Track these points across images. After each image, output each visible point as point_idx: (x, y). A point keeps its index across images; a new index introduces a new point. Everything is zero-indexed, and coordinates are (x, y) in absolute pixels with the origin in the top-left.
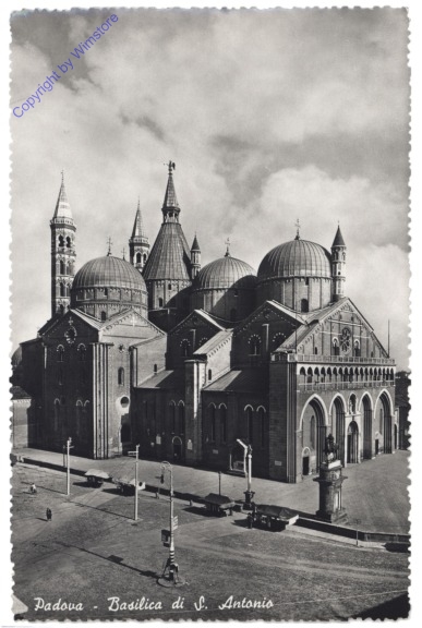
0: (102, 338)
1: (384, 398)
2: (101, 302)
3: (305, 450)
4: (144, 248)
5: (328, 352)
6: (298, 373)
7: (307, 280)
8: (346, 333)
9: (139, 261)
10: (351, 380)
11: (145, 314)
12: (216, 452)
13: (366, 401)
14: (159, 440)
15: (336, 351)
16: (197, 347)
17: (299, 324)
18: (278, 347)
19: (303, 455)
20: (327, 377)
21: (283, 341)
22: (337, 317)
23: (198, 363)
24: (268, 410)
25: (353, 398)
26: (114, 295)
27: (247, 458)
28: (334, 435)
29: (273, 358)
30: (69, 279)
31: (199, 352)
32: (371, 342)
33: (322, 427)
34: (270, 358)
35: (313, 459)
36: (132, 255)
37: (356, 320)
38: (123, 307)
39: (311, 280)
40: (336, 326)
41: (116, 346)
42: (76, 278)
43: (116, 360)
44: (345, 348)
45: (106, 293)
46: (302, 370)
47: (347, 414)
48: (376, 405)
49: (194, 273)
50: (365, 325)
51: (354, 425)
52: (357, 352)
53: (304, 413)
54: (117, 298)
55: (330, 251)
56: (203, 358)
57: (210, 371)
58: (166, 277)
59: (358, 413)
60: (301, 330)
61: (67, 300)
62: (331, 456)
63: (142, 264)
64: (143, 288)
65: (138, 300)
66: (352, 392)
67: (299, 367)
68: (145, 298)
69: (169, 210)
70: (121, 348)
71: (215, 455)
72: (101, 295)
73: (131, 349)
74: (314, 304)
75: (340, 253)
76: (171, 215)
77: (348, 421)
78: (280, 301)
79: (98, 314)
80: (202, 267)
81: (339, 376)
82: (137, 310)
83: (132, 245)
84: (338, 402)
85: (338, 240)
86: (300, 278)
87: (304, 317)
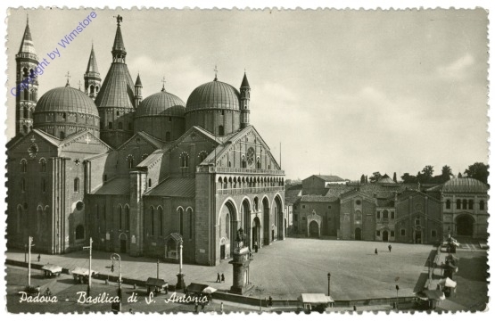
0: (60, 154)
1: (278, 200)
2: (60, 124)
3: (223, 240)
4: (96, 81)
5: (238, 165)
6: (217, 181)
7: (223, 111)
8: (251, 151)
9: (92, 91)
10: (254, 186)
11: (97, 134)
12: (155, 244)
13: (265, 201)
14: (108, 236)
15: (244, 165)
16: (140, 162)
17: (217, 144)
18: (202, 161)
19: (221, 244)
20: (238, 184)
21: (206, 157)
22: (244, 140)
23: (140, 174)
24: (194, 210)
25: (256, 200)
26: (71, 119)
27: (179, 248)
28: (243, 228)
29: (198, 169)
30: (32, 104)
31: (142, 165)
32: (268, 159)
33: (234, 222)
34: (195, 170)
35: (228, 246)
36: (86, 87)
37: (257, 142)
38: (78, 129)
39: (225, 112)
40: (244, 146)
41: (73, 160)
42: (38, 104)
43: (72, 171)
44: (250, 162)
45: (65, 117)
46: (220, 179)
47: (252, 212)
48: (272, 205)
49: (137, 103)
50: (263, 145)
51: (257, 220)
52: (259, 165)
53: (222, 213)
54: (74, 121)
55: (239, 91)
56: (145, 169)
57: (150, 180)
58: (115, 105)
59: (260, 210)
60: (219, 149)
61: (30, 122)
62: (241, 243)
63: (95, 95)
64: (96, 113)
65: (92, 123)
66: (255, 195)
67: (217, 177)
68: (97, 123)
69: (118, 52)
70: (77, 161)
71: (153, 247)
72: (60, 118)
73: (85, 163)
74: (228, 129)
75: (247, 93)
76: (119, 57)
77: (253, 217)
78: (203, 127)
79: (57, 133)
80: (144, 98)
81: (246, 183)
82: (91, 131)
83: (86, 79)
84: (246, 203)
85: (245, 83)
86: (218, 110)
87: (221, 139)
